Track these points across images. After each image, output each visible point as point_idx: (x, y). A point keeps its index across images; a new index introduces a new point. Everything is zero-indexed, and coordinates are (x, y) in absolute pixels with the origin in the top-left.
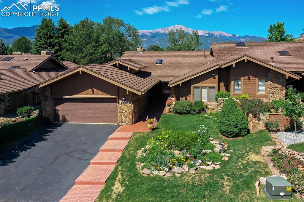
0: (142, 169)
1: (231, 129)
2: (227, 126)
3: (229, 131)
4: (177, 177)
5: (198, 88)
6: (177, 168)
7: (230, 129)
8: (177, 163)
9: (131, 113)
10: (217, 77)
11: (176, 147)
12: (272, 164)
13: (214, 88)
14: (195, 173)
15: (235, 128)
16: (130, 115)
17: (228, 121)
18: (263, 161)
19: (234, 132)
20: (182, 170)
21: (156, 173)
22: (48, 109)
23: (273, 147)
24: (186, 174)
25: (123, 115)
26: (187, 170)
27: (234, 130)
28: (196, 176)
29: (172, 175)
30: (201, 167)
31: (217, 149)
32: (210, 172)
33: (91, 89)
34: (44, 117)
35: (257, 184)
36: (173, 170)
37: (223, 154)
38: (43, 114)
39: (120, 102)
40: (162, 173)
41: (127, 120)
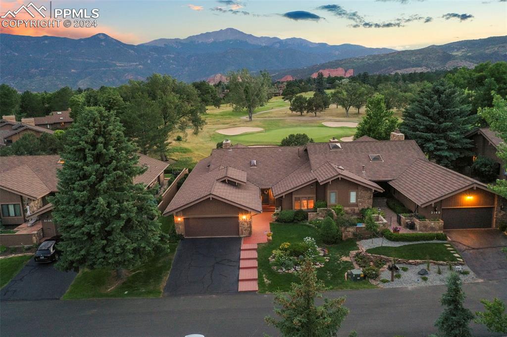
0: (277, 270)
1: (330, 239)
3: (328, 240)
5: (299, 198)
10: (315, 189)
12: (355, 262)
13: (312, 198)
15: (332, 238)
16: (249, 229)
18: (350, 261)
19: (332, 241)
22: (180, 227)
23: (357, 251)
25: (243, 229)
31: (322, 254)
35: (346, 273)
37: (325, 258)
41: (247, 233)
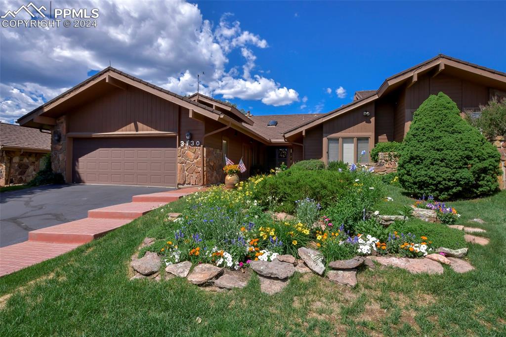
0: (141, 255)
1: (446, 172)
2: (432, 167)
3: (439, 179)
4: (265, 295)
5: (337, 140)
6: (272, 258)
7: (444, 173)
8: (274, 238)
9: (202, 166)
10: (373, 119)
11: (280, 201)
13: (367, 139)
14: (357, 286)
15: (460, 168)
16: (200, 169)
17: (438, 150)
19: (458, 181)
20: (296, 269)
21: (181, 270)
22: (61, 159)
24: (313, 283)
25: (185, 169)
26: (320, 268)
27: (457, 175)
28: (364, 299)
29: (244, 284)
30: (384, 260)
32: (432, 284)
33: (133, 124)
34: (53, 172)
36: (253, 264)
38: (53, 167)
39: (183, 143)
40: (201, 273)
41: (193, 178)
